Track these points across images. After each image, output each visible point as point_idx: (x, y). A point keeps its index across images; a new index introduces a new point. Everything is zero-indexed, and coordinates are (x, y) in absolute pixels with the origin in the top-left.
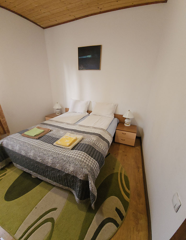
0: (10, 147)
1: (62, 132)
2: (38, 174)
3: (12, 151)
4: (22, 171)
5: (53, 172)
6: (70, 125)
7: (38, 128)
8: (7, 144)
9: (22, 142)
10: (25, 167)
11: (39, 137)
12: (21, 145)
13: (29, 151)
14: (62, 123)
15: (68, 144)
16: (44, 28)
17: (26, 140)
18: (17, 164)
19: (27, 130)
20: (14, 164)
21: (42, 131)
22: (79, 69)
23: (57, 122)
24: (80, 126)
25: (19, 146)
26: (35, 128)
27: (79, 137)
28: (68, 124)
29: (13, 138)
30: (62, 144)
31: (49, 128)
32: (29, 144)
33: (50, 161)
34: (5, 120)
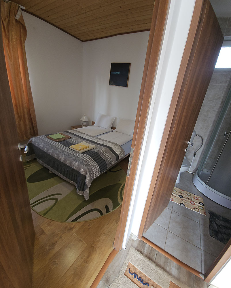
0: (36, 145)
1: (79, 140)
2: (54, 169)
3: (38, 148)
4: (43, 166)
5: (64, 167)
6: (90, 136)
7: (61, 134)
8: (35, 141)
9: (46, 142)
10: (45, 163)
11: (60, 141)
12: (45, 144)
13: (49, 149)
14: (83, 133)
15: (80, 149)
16: (83, 41)
17: (50, 141)
18: (40, 159)
19: (52, 134)
20: (38, 159)
21: (64, 136)
22: (110, 84)
23: (79, 132)
24: (98, 138)
25: (43, 144)
26: (59, 134)
27: (92, 146)
28: (88, 135)
29: (40, 138)
30: (76, 148)
31: (70, 136)
32: (51, 144)
33: (63, 158)
34: (36, 124)
